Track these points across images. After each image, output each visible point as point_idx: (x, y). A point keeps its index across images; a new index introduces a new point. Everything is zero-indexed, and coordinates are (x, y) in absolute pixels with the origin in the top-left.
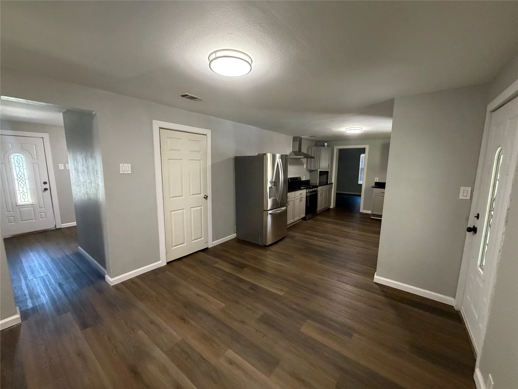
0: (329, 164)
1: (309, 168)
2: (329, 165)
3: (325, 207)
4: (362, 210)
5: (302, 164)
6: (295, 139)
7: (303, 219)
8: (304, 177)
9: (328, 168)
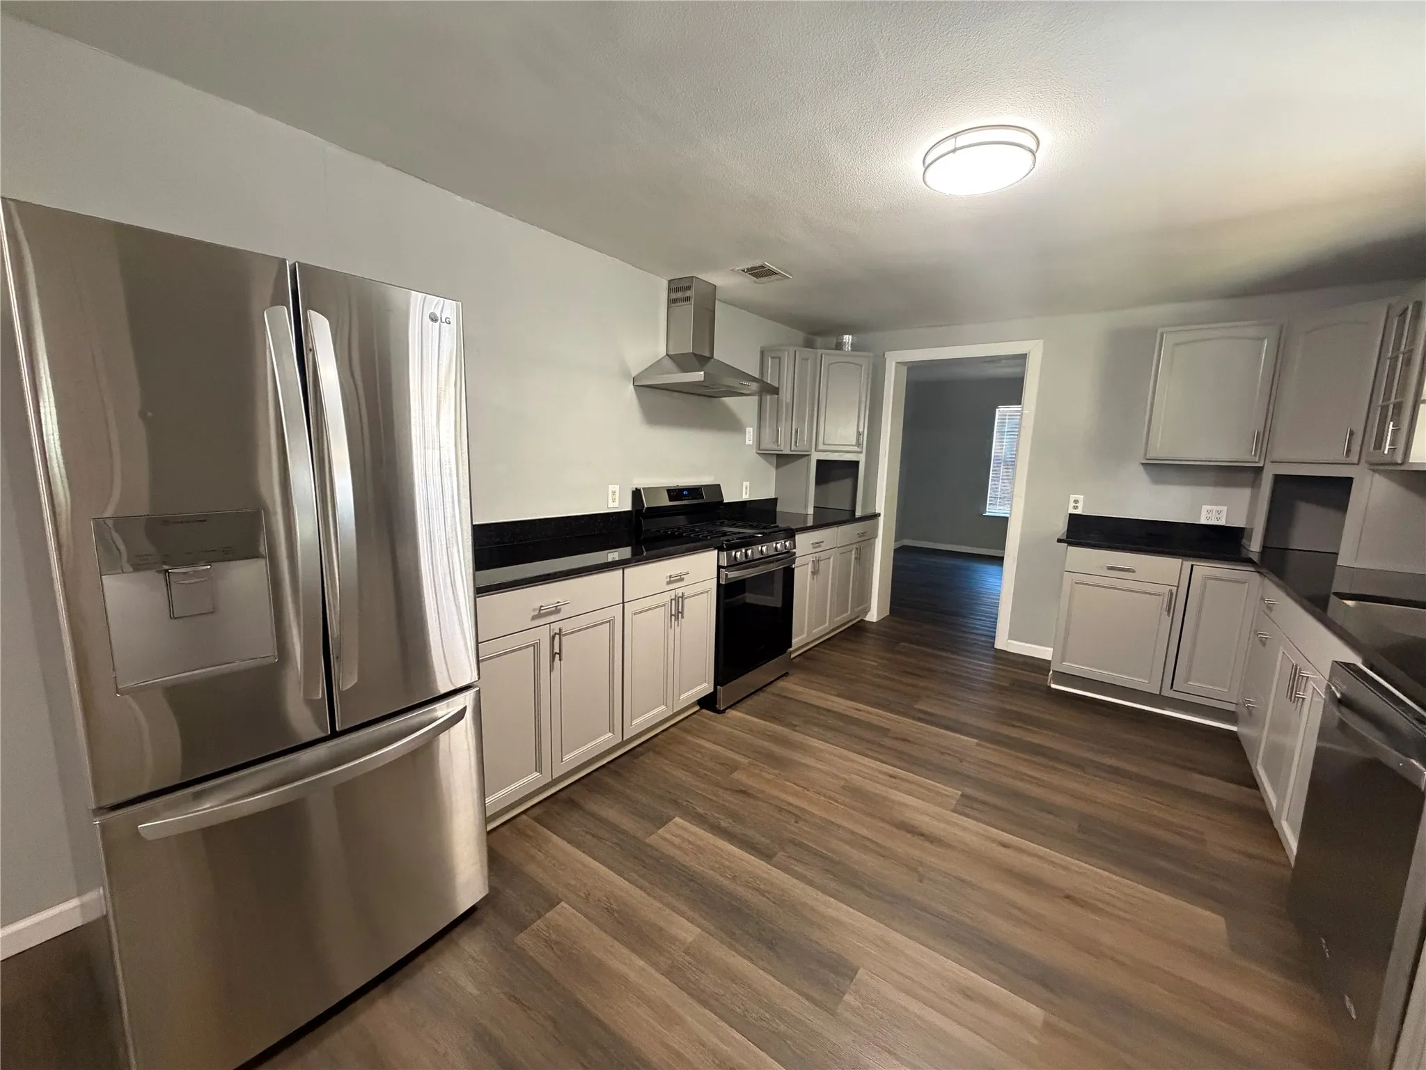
0: (861, 430)
1: (768, 444)
2: (859, 434)
3: (839, 619)
4: (1003, 641)
5: (732, 425)
6: (679, 290)
7: (707, 703)
8: (746, 484)
9: (856, 449)
